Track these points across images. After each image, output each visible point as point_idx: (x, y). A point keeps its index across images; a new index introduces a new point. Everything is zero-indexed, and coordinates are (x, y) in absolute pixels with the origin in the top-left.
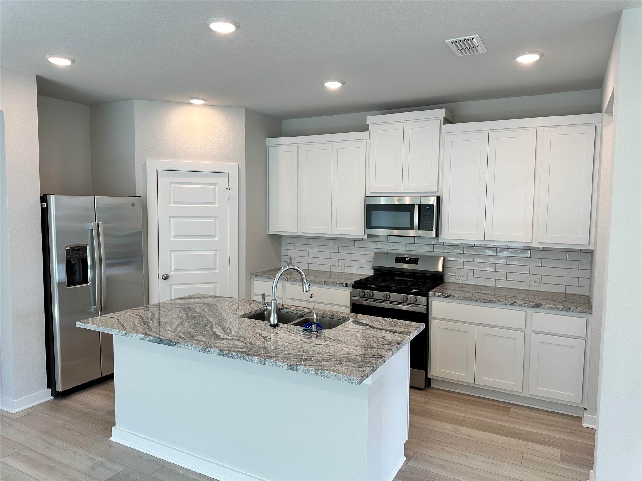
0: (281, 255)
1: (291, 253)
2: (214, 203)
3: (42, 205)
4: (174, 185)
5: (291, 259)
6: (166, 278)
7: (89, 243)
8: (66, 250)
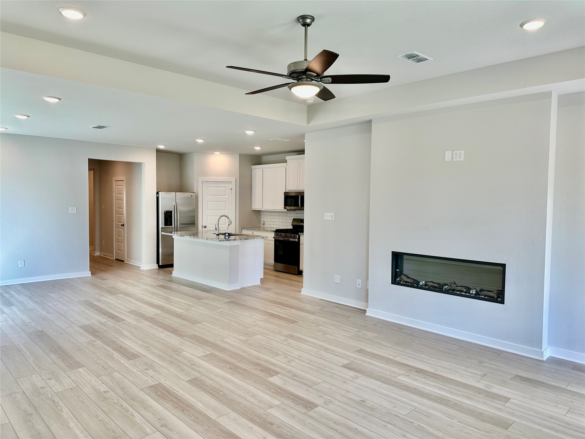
0: (261, 221)
1: (264, 220)
2: (225, 195)
3: (157, 195)
4: (209, 188)
5: (264, 222)
6: (205, 227)
7: (173, 210)
8: (165, 212)
